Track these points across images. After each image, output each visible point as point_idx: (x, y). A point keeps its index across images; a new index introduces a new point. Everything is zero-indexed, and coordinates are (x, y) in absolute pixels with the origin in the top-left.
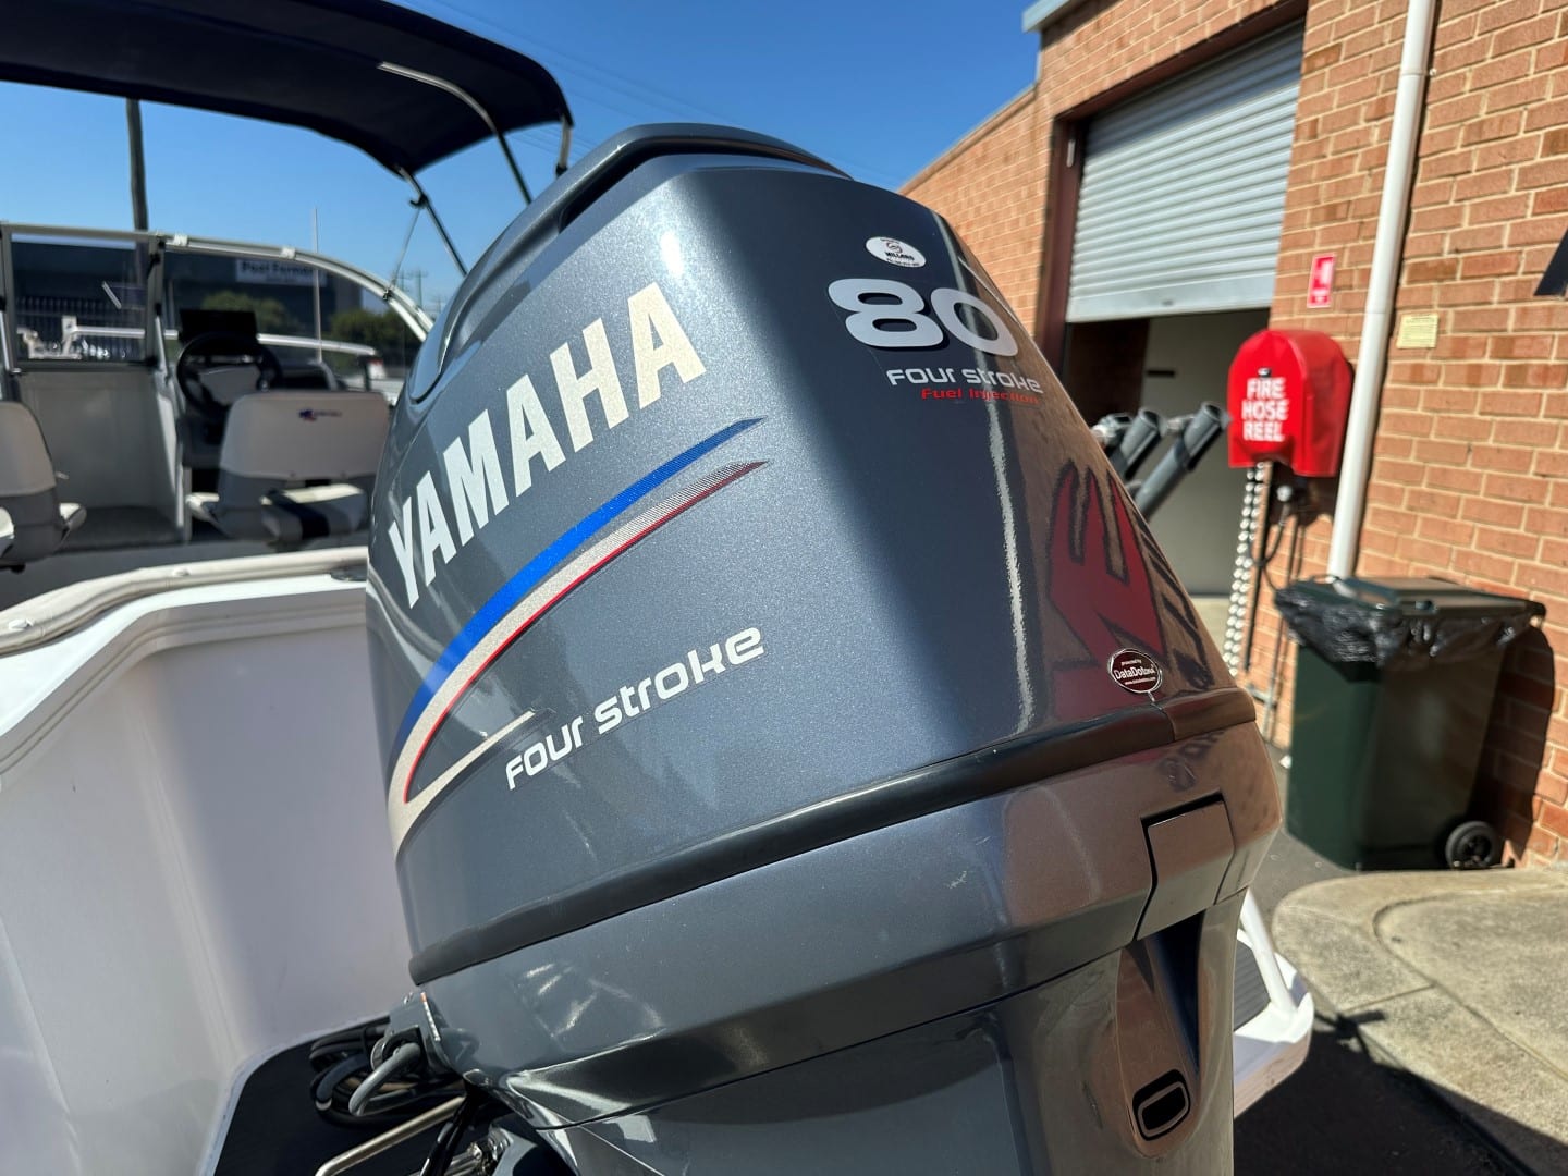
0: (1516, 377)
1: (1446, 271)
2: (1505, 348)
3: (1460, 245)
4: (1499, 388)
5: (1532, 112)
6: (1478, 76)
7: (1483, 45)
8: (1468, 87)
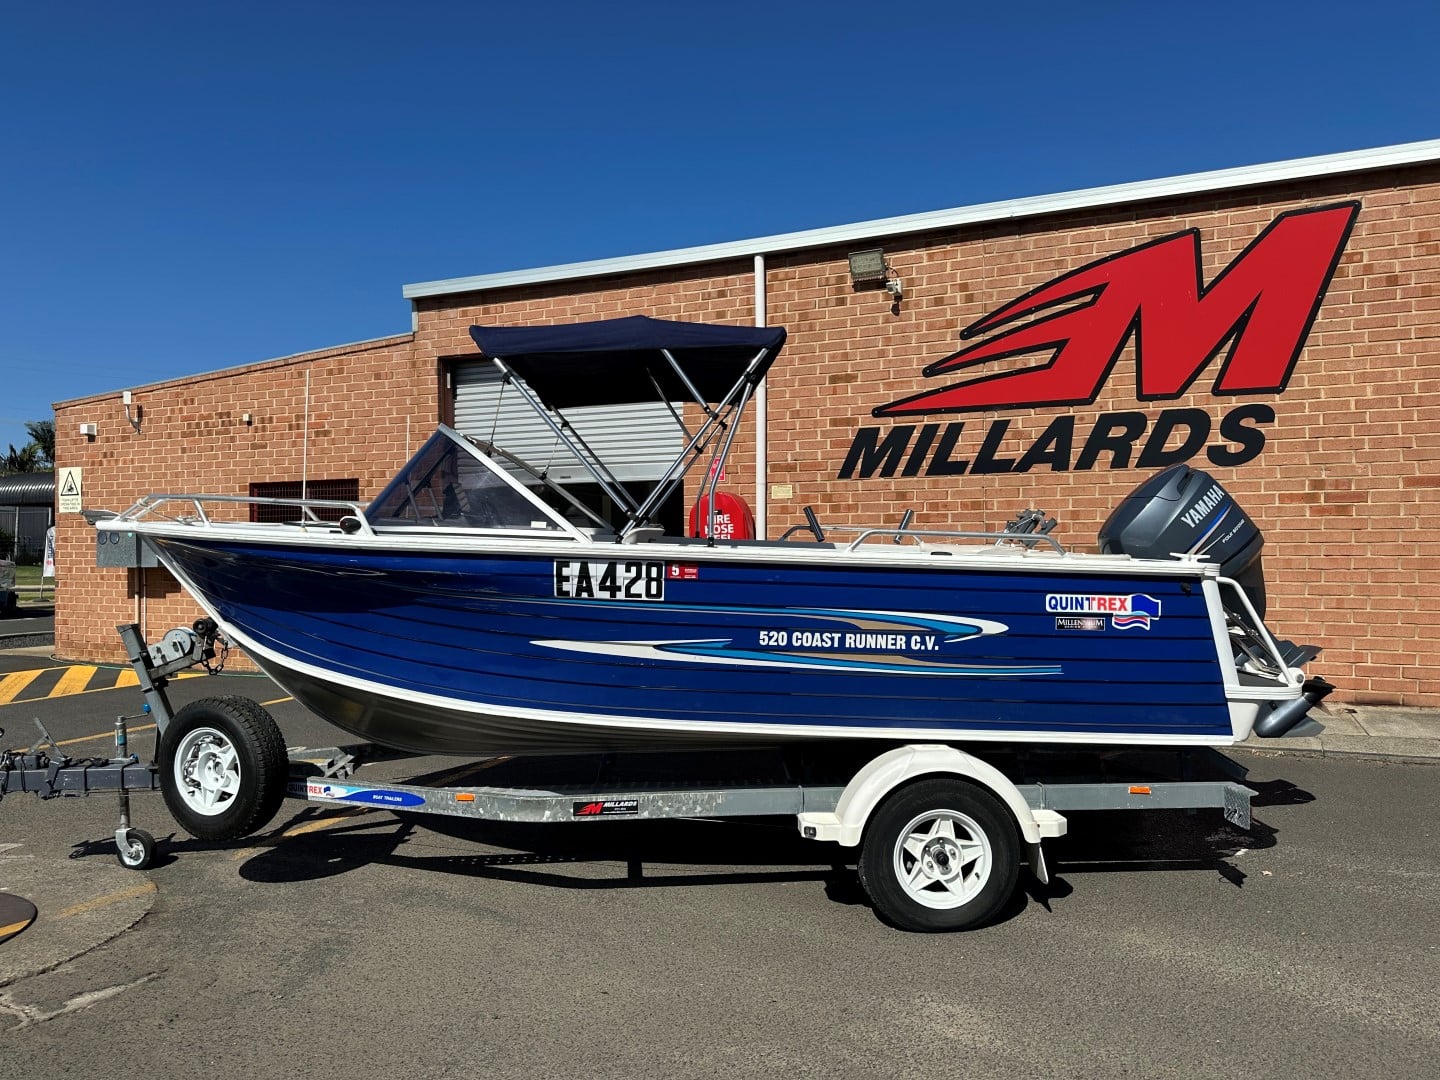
0: (835, 509)
1: (791, 468)
2: (827, 498)
3: (796, 457)
4: (828, 513)
5: (822, 411)
6: (792, 392)
7: (793, 381)
8: (788, 395)
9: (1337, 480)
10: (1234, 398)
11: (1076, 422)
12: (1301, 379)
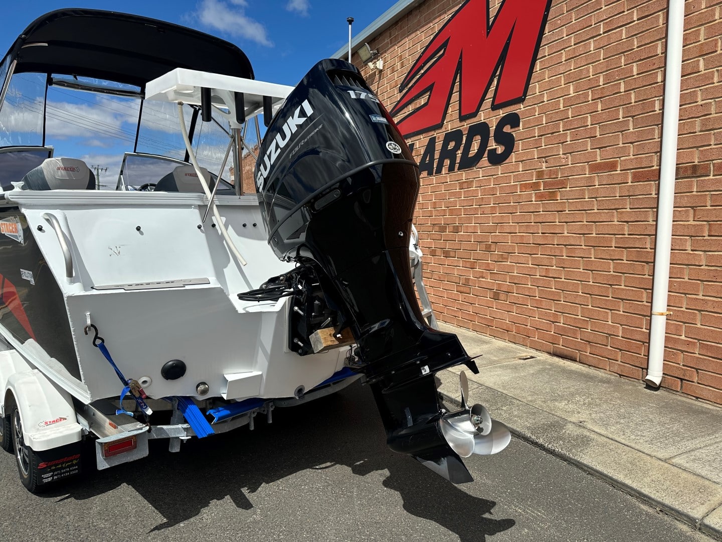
9: (550, 170)
10: (501, 112)
11: (437, 141)
12: (535, 88)
